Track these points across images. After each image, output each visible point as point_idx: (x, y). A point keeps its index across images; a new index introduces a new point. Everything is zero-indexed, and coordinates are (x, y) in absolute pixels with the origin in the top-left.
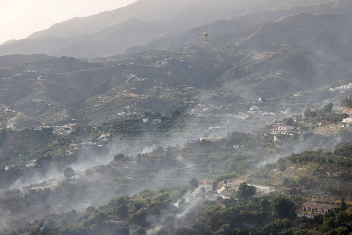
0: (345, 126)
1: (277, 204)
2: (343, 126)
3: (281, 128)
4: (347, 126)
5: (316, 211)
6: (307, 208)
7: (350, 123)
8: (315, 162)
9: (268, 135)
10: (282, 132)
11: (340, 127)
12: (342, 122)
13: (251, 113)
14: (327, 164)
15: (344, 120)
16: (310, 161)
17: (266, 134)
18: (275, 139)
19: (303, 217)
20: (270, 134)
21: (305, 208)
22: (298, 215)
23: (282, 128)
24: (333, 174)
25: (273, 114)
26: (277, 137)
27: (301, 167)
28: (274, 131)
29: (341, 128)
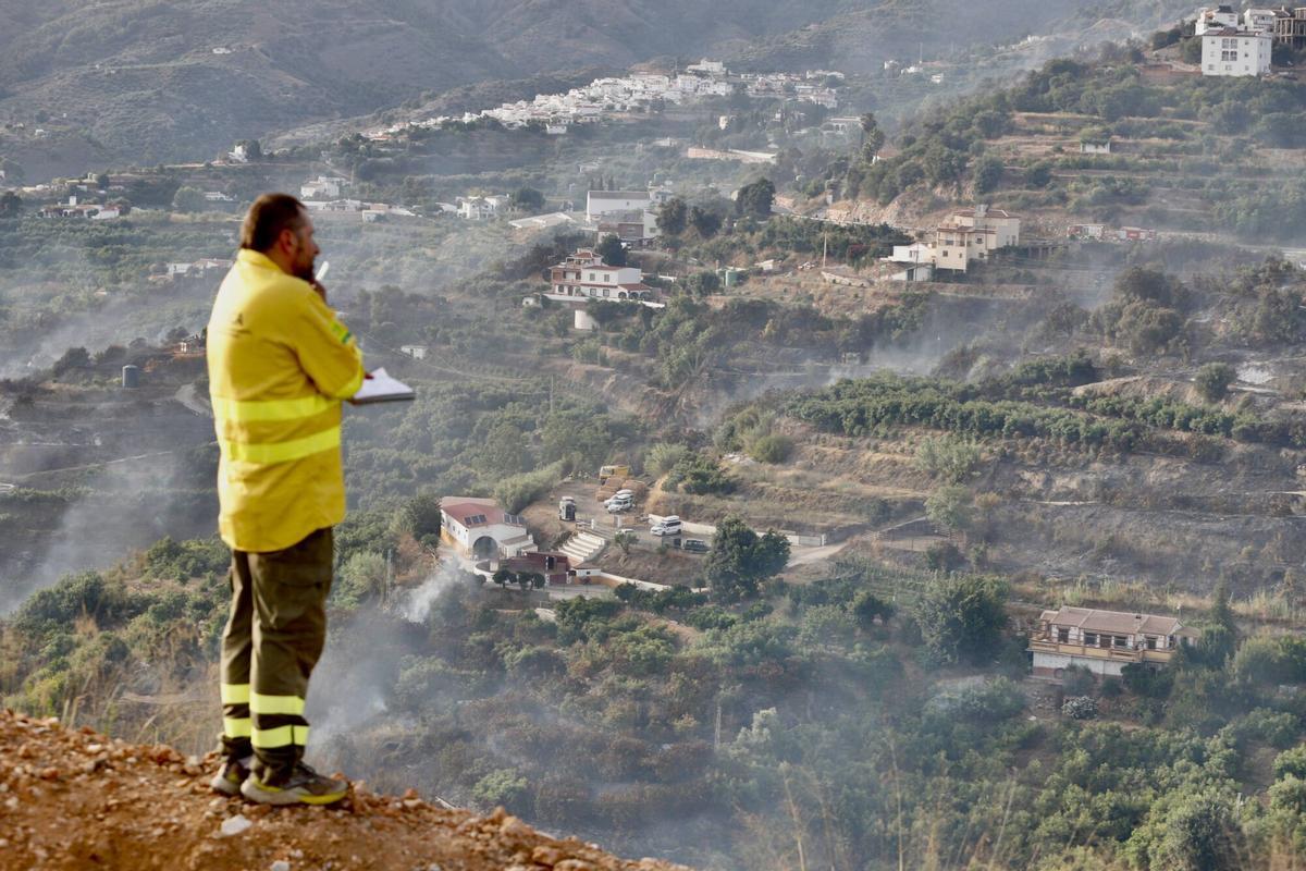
0: (911, 274)
1: (958, 615)
2: (902, 276)
3: (592, 277)
4: (921, 275)
5: (1121, 641)
6: (1073, 633)
7: (934, 265)
8: (937, 427)
9: (540, 305)
10: (600, 292)
11: (885, 278)
12: (890, 258)
13: (316, 208)
14: (1009, 437)
15: (901, 253)
16: (912, 422)
17: (531, 301)
18: (581, 321)
19: (1072, 668)
20: (546, 302)
21: (1067, 631)
22: (1039, 661)
23: (600, 277)
24: (1060, 482)
25: (405, 212)
26: (590, 313)
27: (876, 449)
28: (561, 289)
29: (896, 284)
